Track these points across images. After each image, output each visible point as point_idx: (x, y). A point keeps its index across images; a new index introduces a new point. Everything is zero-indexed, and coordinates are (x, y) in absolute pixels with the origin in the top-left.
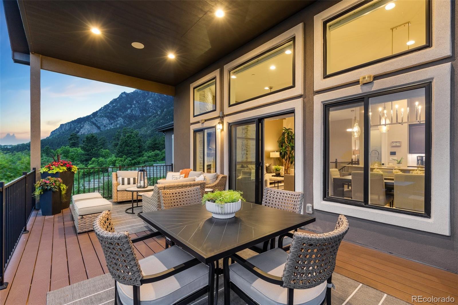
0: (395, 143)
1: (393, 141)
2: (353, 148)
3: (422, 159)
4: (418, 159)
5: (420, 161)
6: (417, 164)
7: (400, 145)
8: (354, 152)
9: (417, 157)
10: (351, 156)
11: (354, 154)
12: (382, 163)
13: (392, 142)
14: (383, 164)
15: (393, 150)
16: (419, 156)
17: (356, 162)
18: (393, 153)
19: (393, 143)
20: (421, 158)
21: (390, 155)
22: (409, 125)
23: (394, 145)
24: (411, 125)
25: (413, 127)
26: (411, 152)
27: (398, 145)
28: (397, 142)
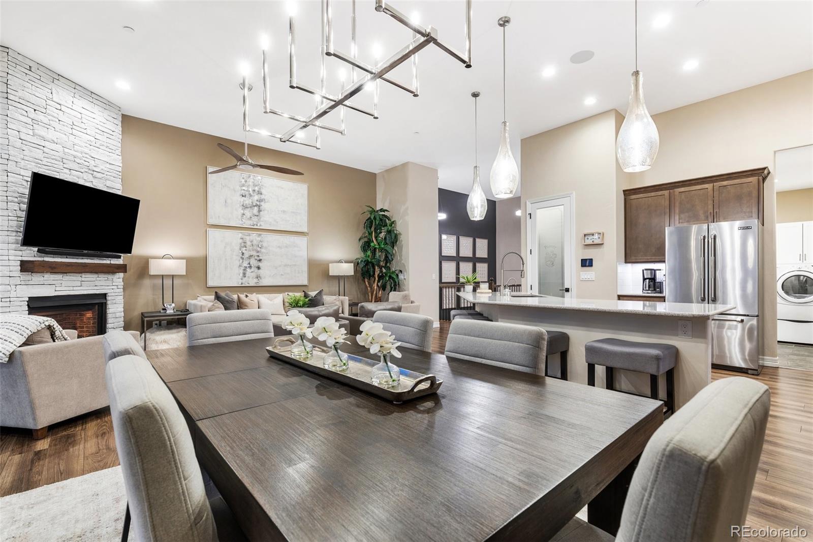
0: (590, 237)
1: (586, 232)
3: (653, 277)
4: (645, 277)
5: (647, 280)
6: (643, 289)
9: (643, 270)
13: (585, 235)
15: (588, 254)
16: (646, 270)
18: (586, 263)
19: (587, 237)
20: (651, 273)
21: (582, 266)
22: (624, 191)
23: (589, 242)
24: (627, 193)
25: (633, 197)
26: (629, 258)
27: (597, 242)
28: (594, 234)
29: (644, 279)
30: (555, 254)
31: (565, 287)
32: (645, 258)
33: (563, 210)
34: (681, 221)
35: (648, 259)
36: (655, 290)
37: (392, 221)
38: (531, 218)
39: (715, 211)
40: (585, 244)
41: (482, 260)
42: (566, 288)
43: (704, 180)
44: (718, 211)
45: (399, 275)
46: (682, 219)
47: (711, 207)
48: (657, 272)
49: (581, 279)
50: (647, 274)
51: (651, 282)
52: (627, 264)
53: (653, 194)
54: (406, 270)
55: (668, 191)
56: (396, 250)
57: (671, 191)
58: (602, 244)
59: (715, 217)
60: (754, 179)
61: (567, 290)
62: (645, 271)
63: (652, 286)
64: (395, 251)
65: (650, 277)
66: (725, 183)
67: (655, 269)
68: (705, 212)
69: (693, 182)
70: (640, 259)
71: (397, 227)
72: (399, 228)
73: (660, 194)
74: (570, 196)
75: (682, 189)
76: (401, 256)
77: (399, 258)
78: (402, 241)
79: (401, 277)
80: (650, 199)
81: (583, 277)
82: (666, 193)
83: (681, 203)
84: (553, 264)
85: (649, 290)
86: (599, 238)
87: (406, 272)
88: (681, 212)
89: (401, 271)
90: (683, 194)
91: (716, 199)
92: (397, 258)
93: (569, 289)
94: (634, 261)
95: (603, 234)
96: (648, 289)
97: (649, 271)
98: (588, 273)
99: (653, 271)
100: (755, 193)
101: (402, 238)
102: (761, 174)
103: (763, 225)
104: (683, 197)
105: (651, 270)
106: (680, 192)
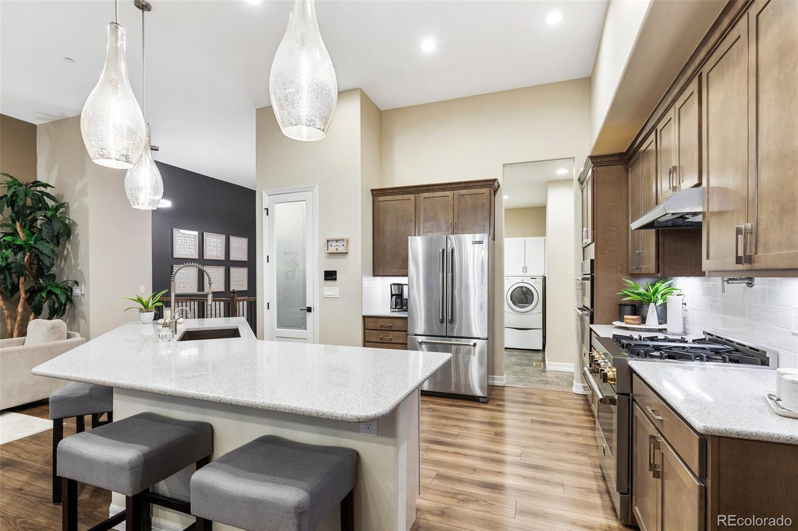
0: (334, 244)
1: (331, 237)
3: (400, 293)
4: (393, 293)
6: (390, 308)
13: (328, 241)
15: (332, 265)
16: (394, 284)
18: (330, 276)
19: (330, 243)
20: (399, 289)
21: (325, 280)
22: (372, 191)
23: (332, 249)
24: (377, 193)
25: (381, 198)
26: (378, 270)
27: (341, 250)
28: (338, 240)
29: (392, 295)
30: (296, 263)
31: (308, 306)
32: (392, 271)
33: (305, 207)
34: (425, 230)
35: (395, 273)
36: (402, 308)
37: (59, 203)
38: (267, 215)
39: (455, 222)
40: (328, 252)
41: (239, 264)
42: (308, 308)
43: (446, 186)
44: (457, 222)
45: (73, 288)
46: (426, 228)
47: (451, 217)
48: (404, 287)
49: (325, 296)
50: (395, 290)
51: (399, 298)
52: (375, 277)
53: (400, 197)
54: (84, 281)
55: (414, 195)
56: (70, 249)
57: (417, 195)
58: (347, 253)
59: (455, 229)
60: (485, 190)
61: (309, 310)
62: (392, 286)
63: (400, 303)
64: (68, 250)
65: (397, 293)
66: (463, 192)
67: (403, 283)
68: (447, 222)
69: (436, 187)
70: (388, 273)
71: (70, 213)
72: (74, 215)
73: (406, 198)
74: (312, 191)
75: (426, 195)
76: (76, 258)
77: (73, 262)
78: (78, 235)
79: (77, 291)
80: (397, 203)
81: (326, 294)
82: (412, 197)
83: (425, 210)
84: (293, 275)
85: (396, 308)
86: (343, 245)
87: (85, 284)
88: (426, 220)
89: (77, 283)
90: (427, 199)
91: (456, 208)
92: (71, 263)
93: (311, 308)
94: (381, 274)
95: (348, 241)
96: (394, 307)
97: (397, 286)
98: (332, 289)
99: (400, 286)
100: (487, 206)
101: (79, 230)
102: (491, 185)
103: (494, 240)
104: (427, 203)
105: (398, 285)
106: (424, 198)
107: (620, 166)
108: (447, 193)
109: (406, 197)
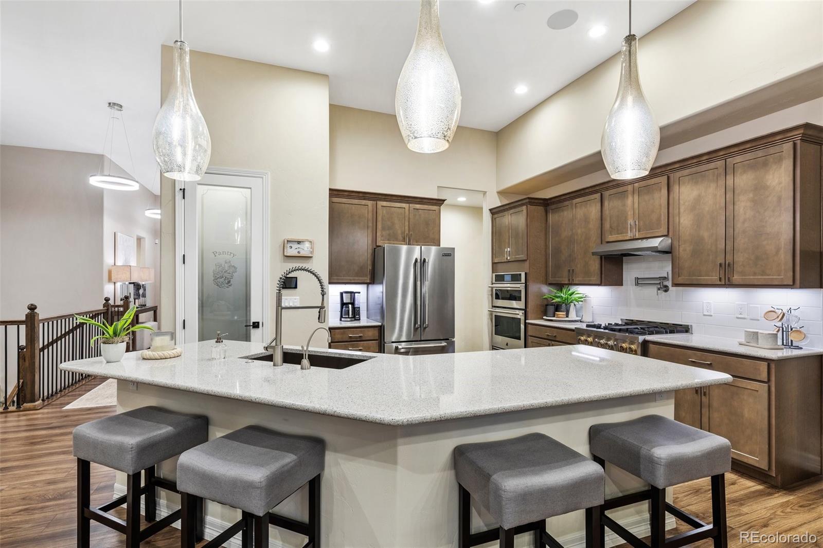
0: (295, 246)
1: (290, 237)
2: (108, 260)
3: (352, 301)
4: (345, 302)
6: (341, 317)
7: (310, 255)
8: (110, 272)
9: (342, 294)
10: (102, 290)
11: (113, 278)
12: (254, 319)
13: (288, 241)
14: (254, 323)
16: (344, 292)
17: (118, 306)
18: (288, 283)
19: (290, 245)
20: (350, 297)
22: (330, 190)
23: (292, 252)
26: (334, 278)
27: (303, 253)
28: (300, 242)
29: (343, 304)
31: (253, 321)
32: (347, 278)
35: (350, 280)
38: (183, 197)
39: (410, 233)
40: (284, 255)
43: (404, 199)
44: (412, 233)
46: (383, 236)
47: (407, 228)
48: (356, 294)
50: (347, 298)
53: (356, 201)
57: (375, 202)
58: (311, 257)
59: (410, 239)
60: (436, 208)
61: (256, 325)
62: (344, 295)
63: (350, 312)
65: (348, 302)
66: (418, 206)
67: (354, 291)
68: (403, 233)
69: (394, 198)
70: (343, 279)
73: (363, 204)
74: (262, 178)
75: (385, 204)
80: (354, 207)
82: (370, 203)
84: (229, 282)
86: (308, 247)
88: (383, 229)
90: (385, 208)
91: (411, 221)
93: (258, 323)
95: (313, 243)
96: (346, 316)
97: (349, 294)
98: (291, 299)
99: (352, 293)
102: (441, 204)
104: (384, 212)
105: (351, 293)
106: (382, 206)
107: (542, 207)
108: (404, 205)
109: (364, 202)
